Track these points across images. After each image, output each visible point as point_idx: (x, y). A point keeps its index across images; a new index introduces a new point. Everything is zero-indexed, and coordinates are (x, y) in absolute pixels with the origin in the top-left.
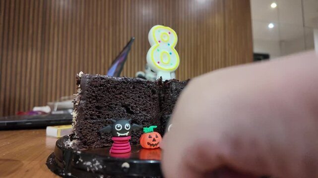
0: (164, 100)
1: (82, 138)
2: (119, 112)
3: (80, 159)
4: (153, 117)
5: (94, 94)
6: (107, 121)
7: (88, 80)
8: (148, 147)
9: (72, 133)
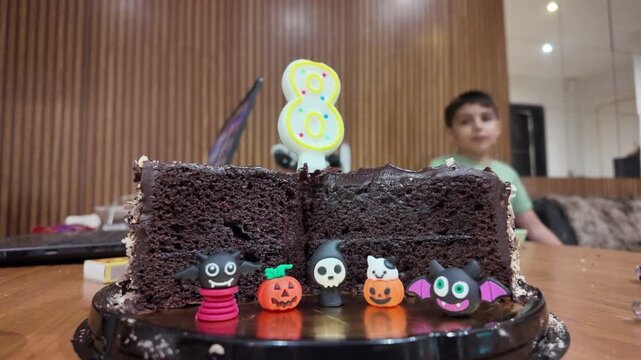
0: (311, 210)
1: (145, 288)
2: (219, 237)
3: (132, 336)
4: (288, 244)
5: (167, 202)
6: (194, 254)
7: (156, 172)
8: (273, 307)
9: (125, 279)
